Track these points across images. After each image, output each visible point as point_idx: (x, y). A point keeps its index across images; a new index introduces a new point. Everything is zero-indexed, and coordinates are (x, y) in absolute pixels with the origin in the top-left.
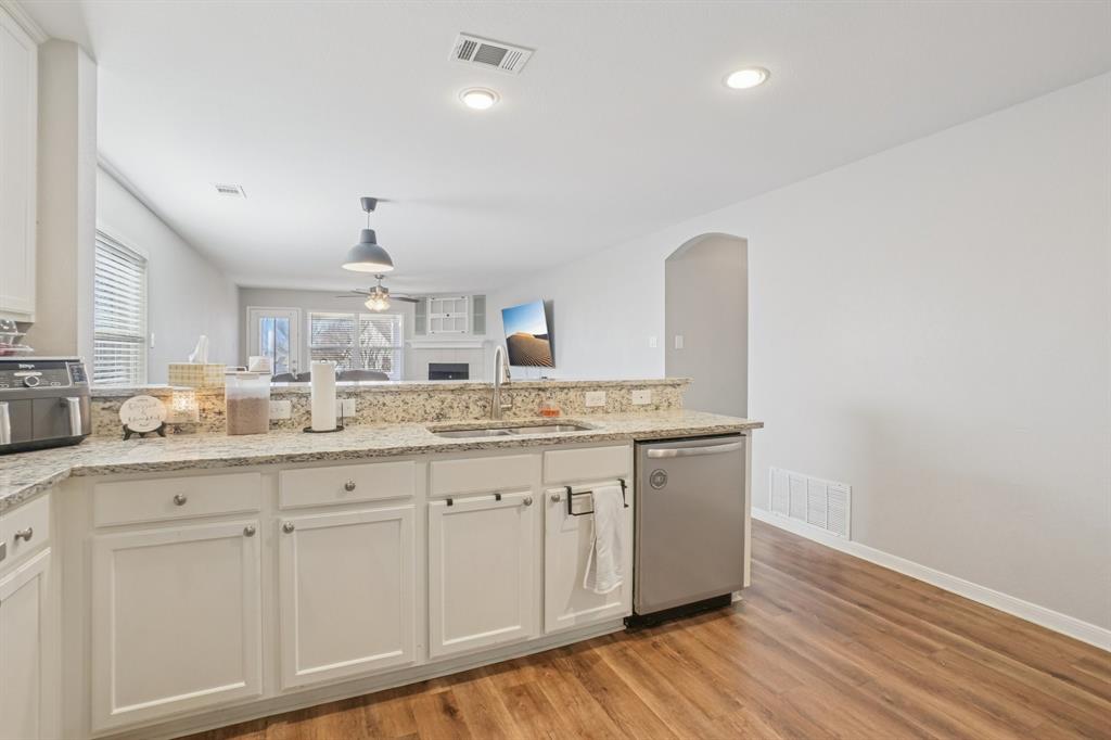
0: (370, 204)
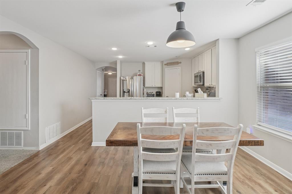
0: (180, 7)
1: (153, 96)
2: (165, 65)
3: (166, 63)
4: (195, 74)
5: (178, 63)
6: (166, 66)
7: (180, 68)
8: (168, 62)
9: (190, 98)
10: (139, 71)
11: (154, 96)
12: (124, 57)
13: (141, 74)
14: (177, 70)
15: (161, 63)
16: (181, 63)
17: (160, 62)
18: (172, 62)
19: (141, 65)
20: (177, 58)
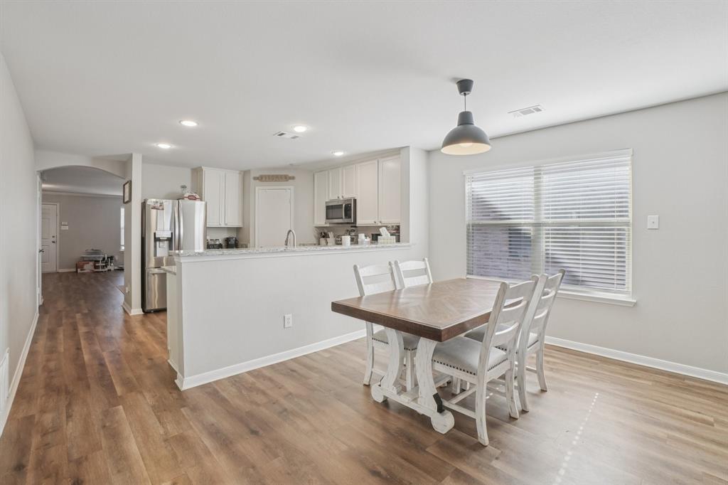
1: (220, 246)
2: (255, 178)
3: (257, 175)
4: (326, 202)
5: (286, 178)
6: (257, 181)
7: (292, 187)
8: (261, 174)
9: (367, 246)
10: (184, 187)
11: (222, 248)
12: (174, 147)
13: (194, 195)
14: (285, 192)
15: (240, 173)
16: (293, 178)
17: (238, 172)
18: (273, 174)
19: (188, 173)
20: (292, 167)
